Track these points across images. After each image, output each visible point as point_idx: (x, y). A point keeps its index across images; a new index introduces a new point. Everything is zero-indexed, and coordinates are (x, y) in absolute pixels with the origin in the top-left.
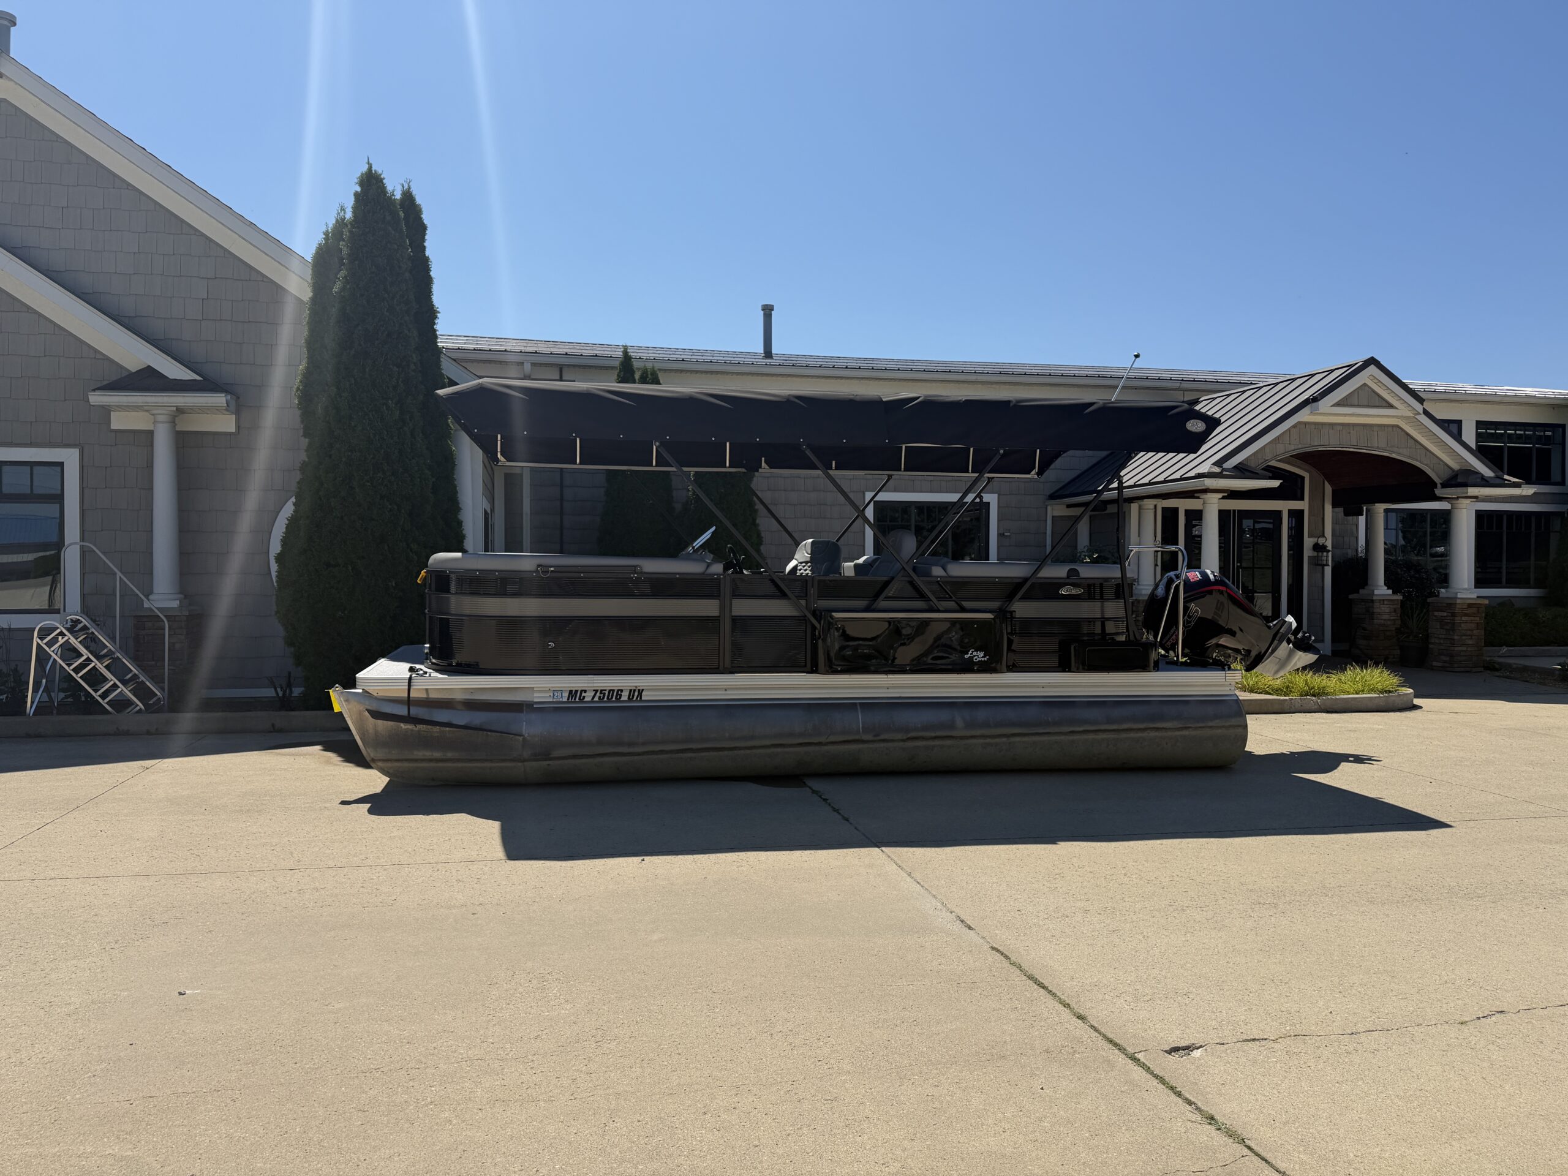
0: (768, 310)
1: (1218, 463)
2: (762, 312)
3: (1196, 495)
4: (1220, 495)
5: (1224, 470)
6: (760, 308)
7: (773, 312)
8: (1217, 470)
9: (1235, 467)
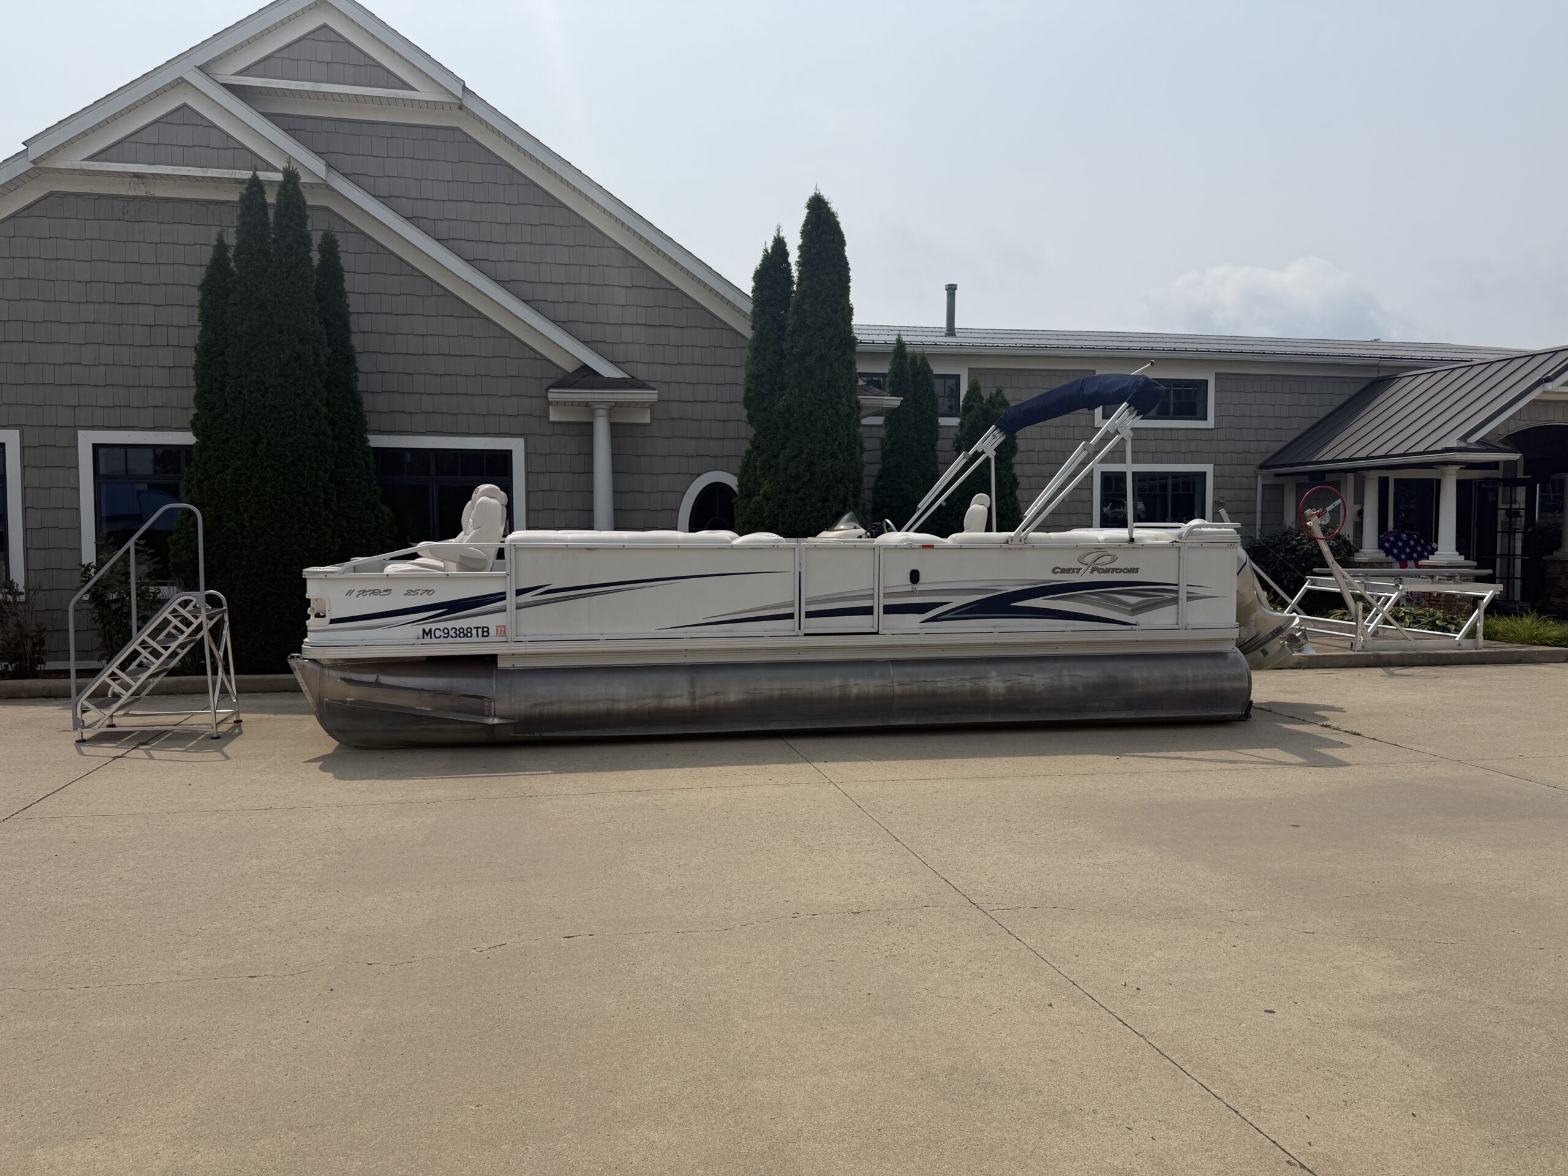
0: (951, 290)
1: (1464, 438)
2: (946, 292)
3: (1434, 467)
4: (1458, 467)
5: (1469, 444)
6: (944, 288)
7: (956, 291)
8: (1463, 445)
9: (1477, 442)
